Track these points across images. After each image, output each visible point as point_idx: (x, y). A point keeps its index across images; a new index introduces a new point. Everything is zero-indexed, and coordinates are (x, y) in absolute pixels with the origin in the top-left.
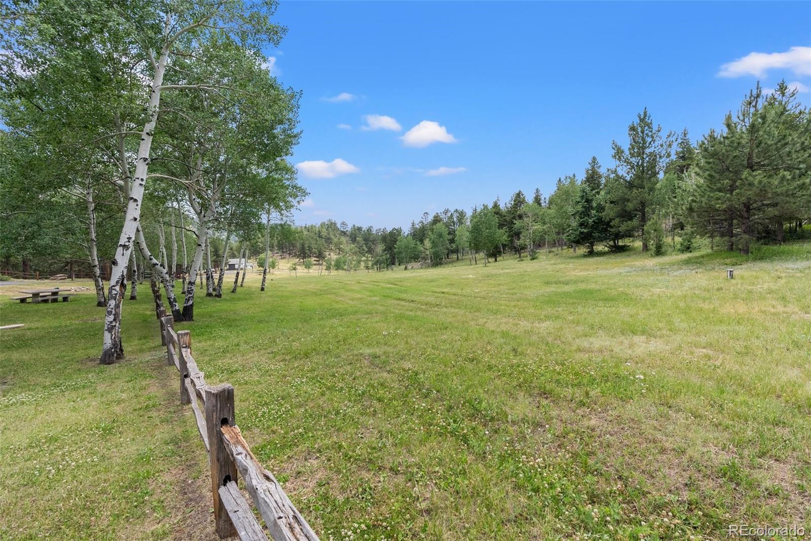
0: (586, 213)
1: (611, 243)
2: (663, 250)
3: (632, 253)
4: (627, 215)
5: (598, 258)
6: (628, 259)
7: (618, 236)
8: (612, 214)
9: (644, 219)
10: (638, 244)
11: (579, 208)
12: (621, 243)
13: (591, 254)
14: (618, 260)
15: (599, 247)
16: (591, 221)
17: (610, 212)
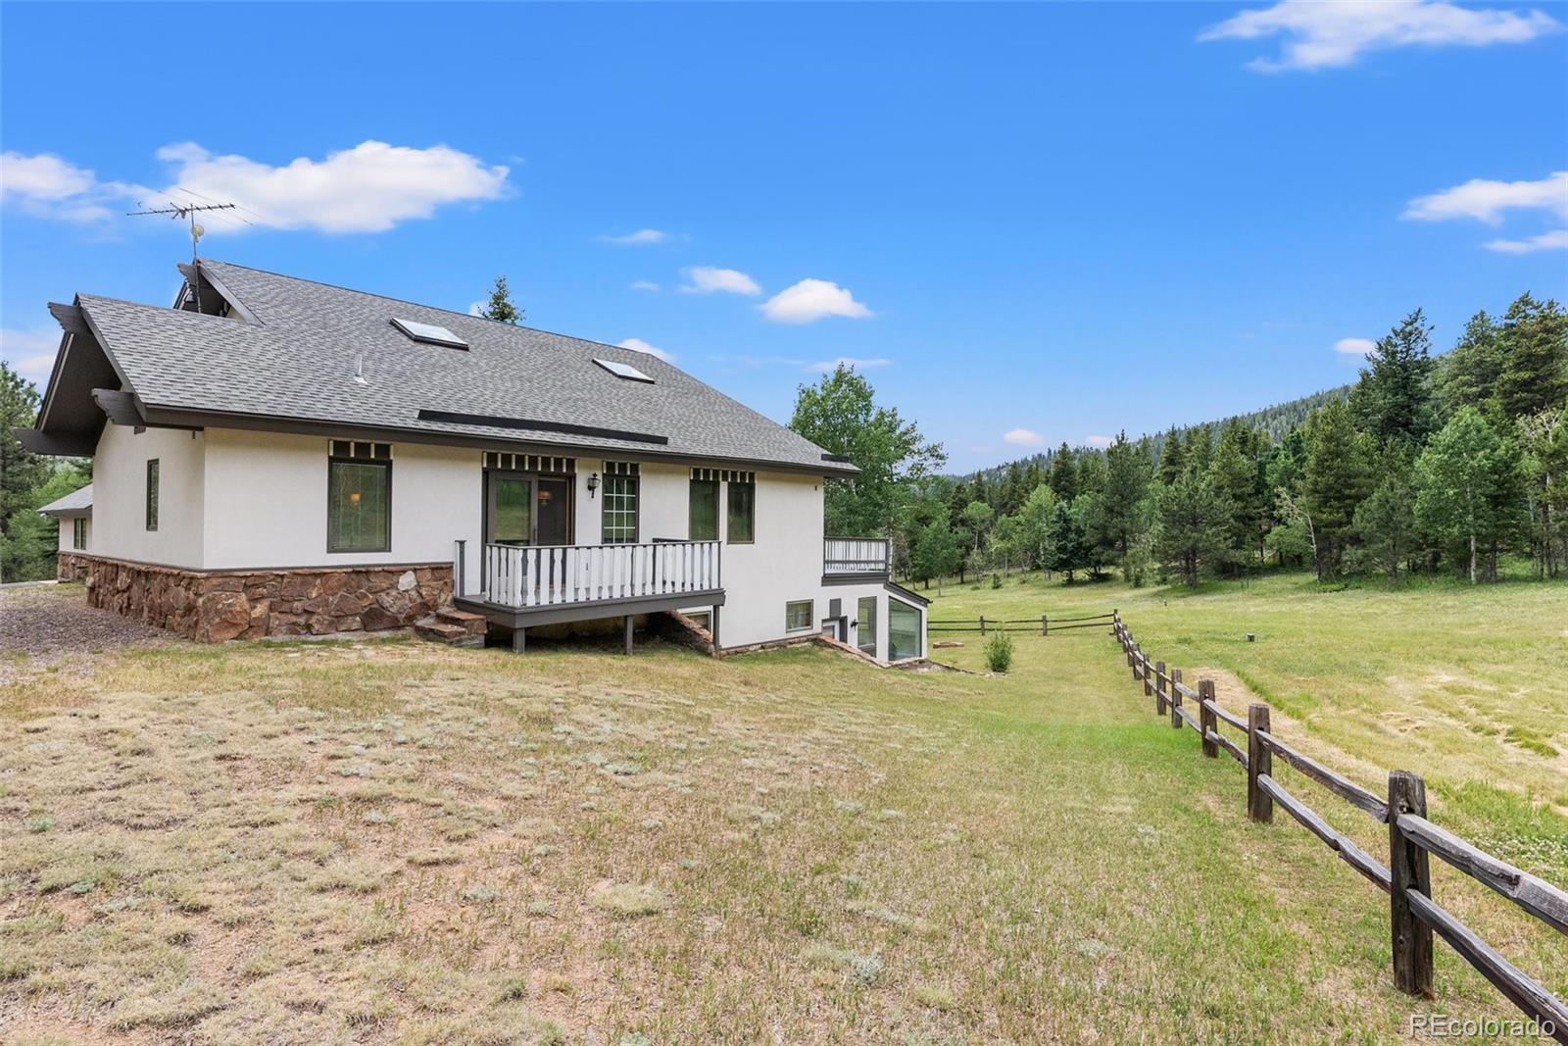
0: (1062, 535)
1: (1092, 570)
2: (1143, 580)
3: (1114, 583)
4: (1108, 543)
5: (1079, 589)
6: (1110, 590)
7: (1098, 563)
8: (1093, 541)
9: (1124, 548)
10: (1119, 572)
11: (1057, 528)
12: (1103, 571)
13: (1071, 582)
14: (1100, 591)
15: (1080, 574)
16: (1070, 545)
17: (1090, 538)
